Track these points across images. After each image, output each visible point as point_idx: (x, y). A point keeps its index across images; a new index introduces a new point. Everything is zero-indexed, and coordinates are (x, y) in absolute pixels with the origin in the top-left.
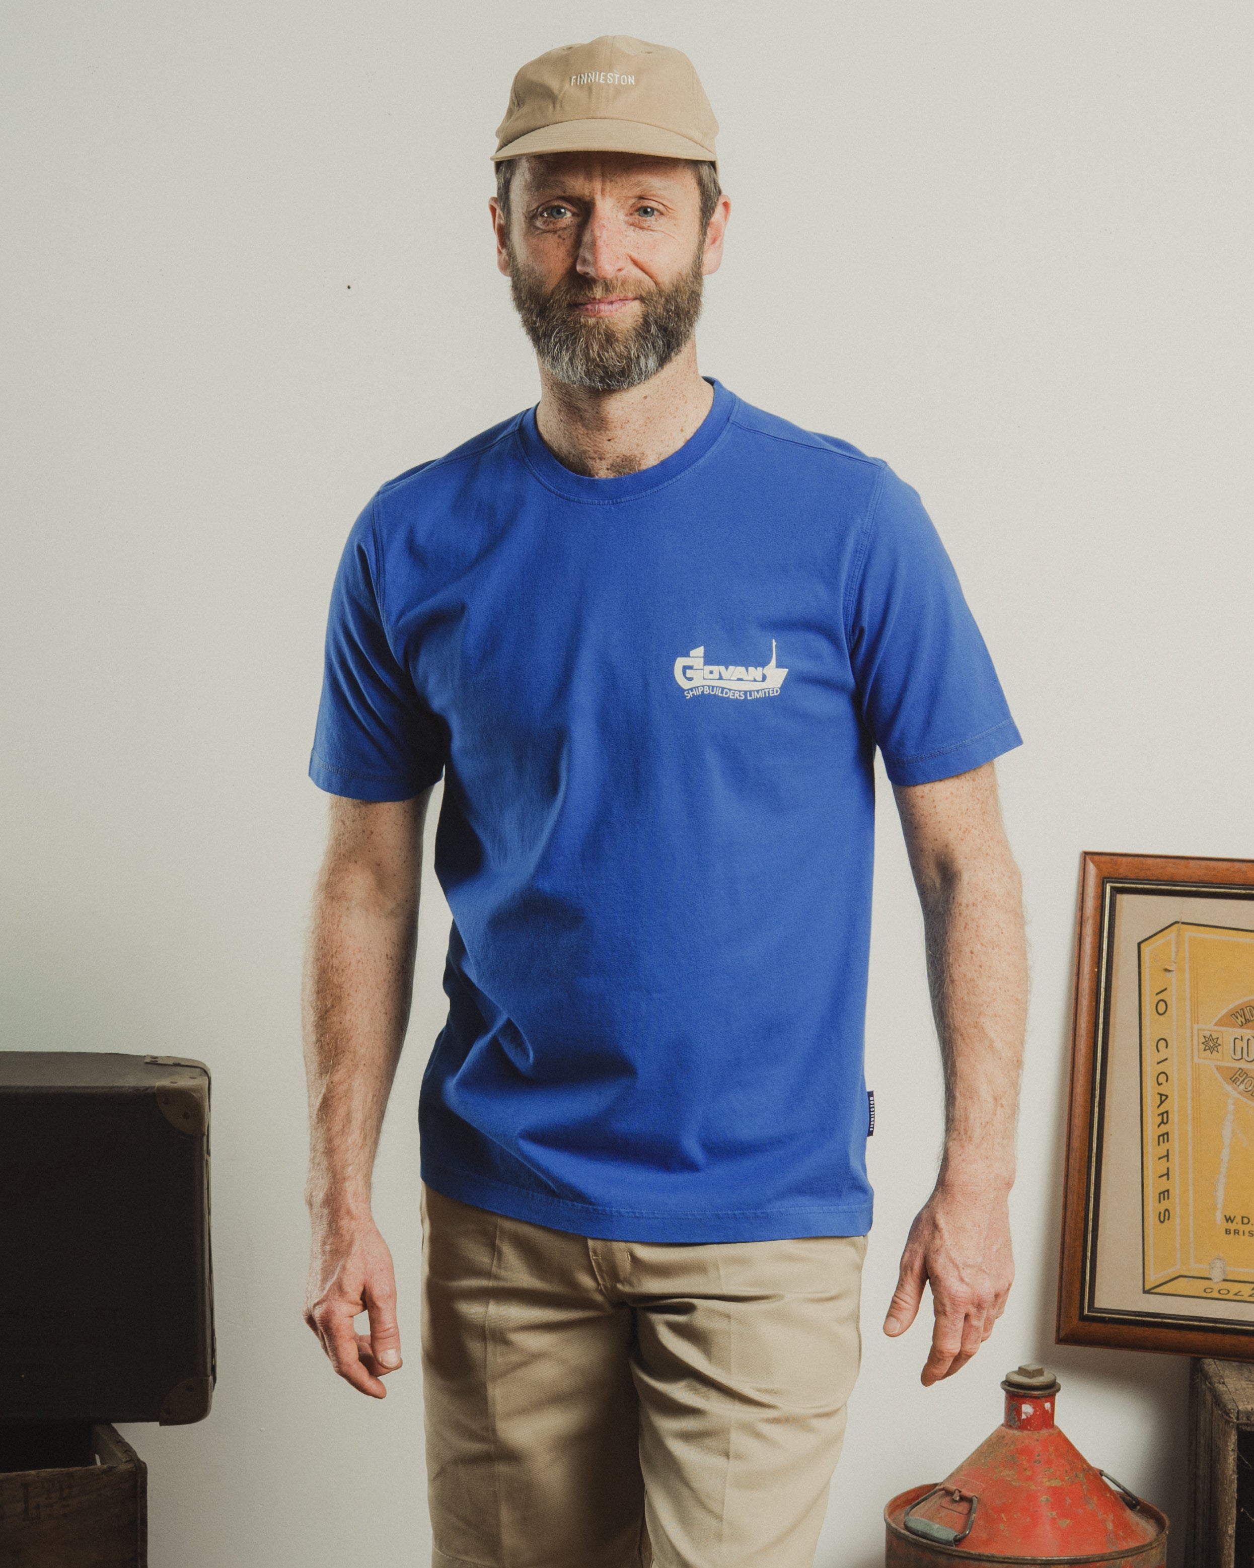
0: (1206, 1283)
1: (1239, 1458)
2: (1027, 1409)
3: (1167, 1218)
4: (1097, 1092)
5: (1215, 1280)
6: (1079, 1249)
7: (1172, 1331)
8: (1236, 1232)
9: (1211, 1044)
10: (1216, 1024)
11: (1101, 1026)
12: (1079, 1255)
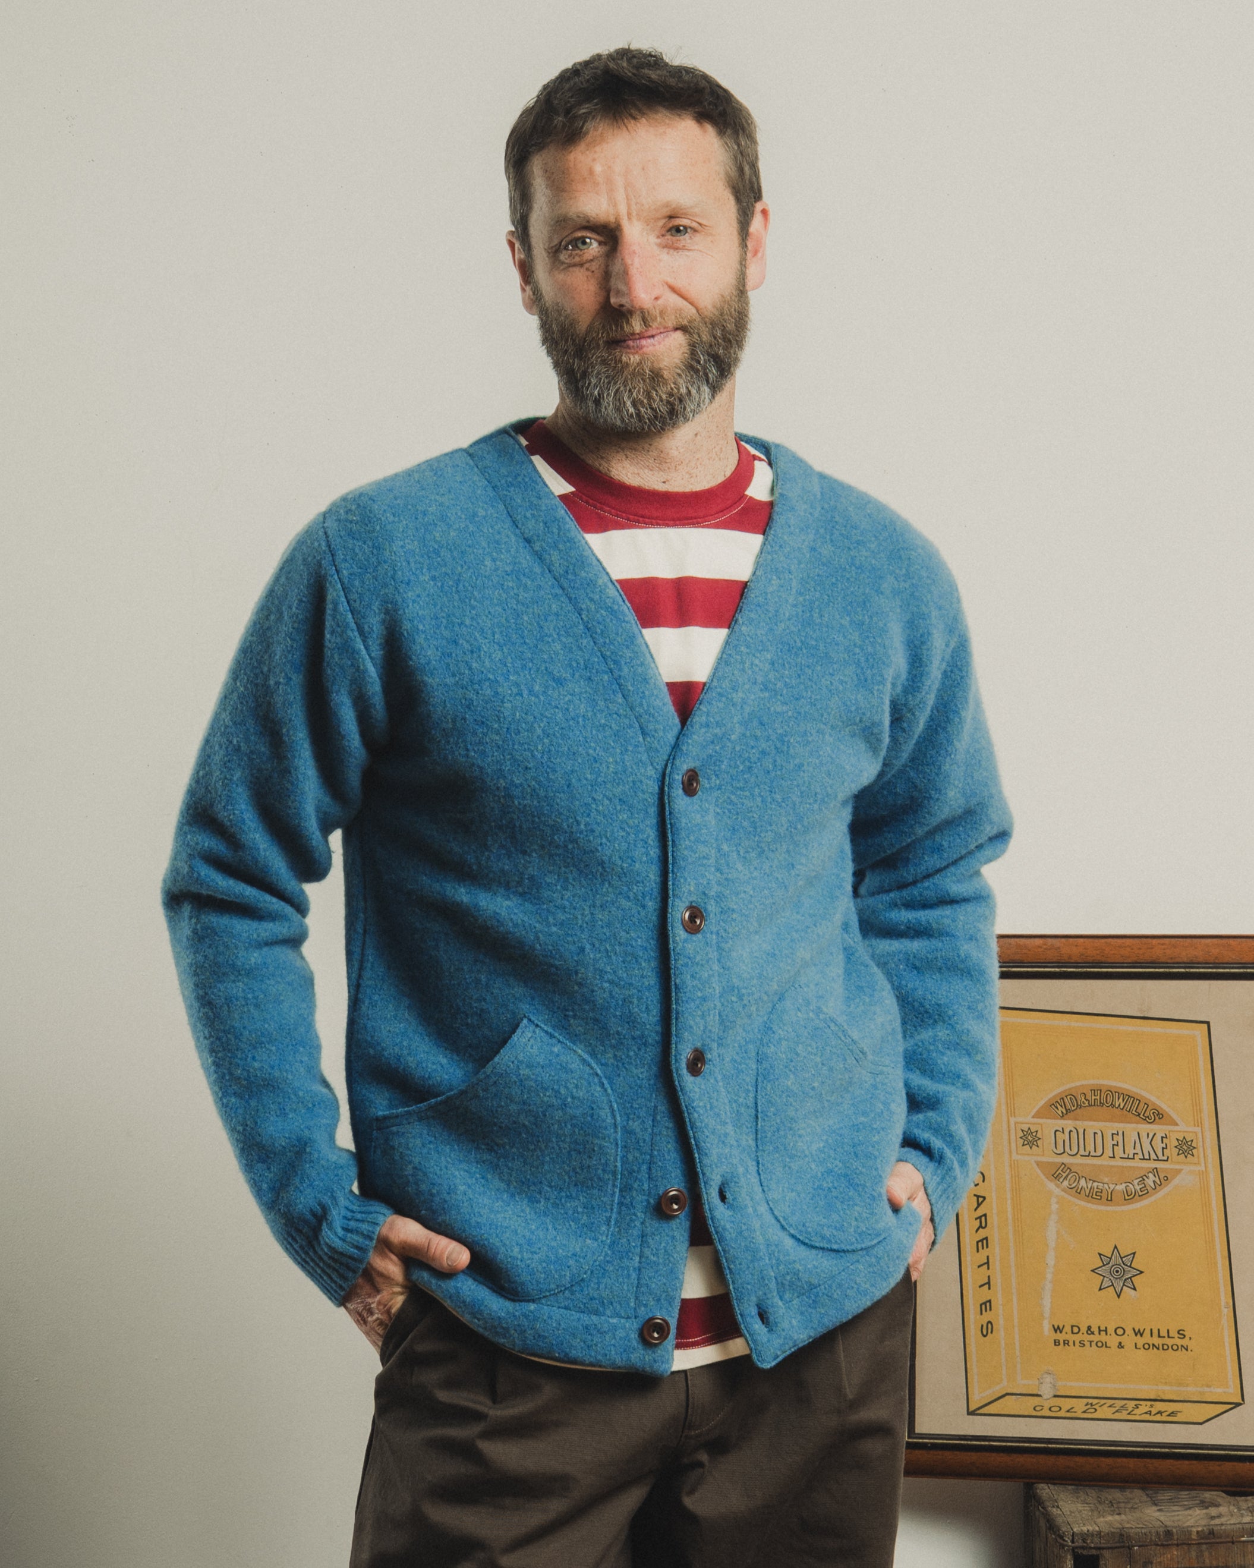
0: (1036, 1401)
3: (990, 1331)
5: (1045, 1397)
7: (1002, 1454)
8: (1066, 1343)
9: (1030, 1139)
10: (1033, 1117)
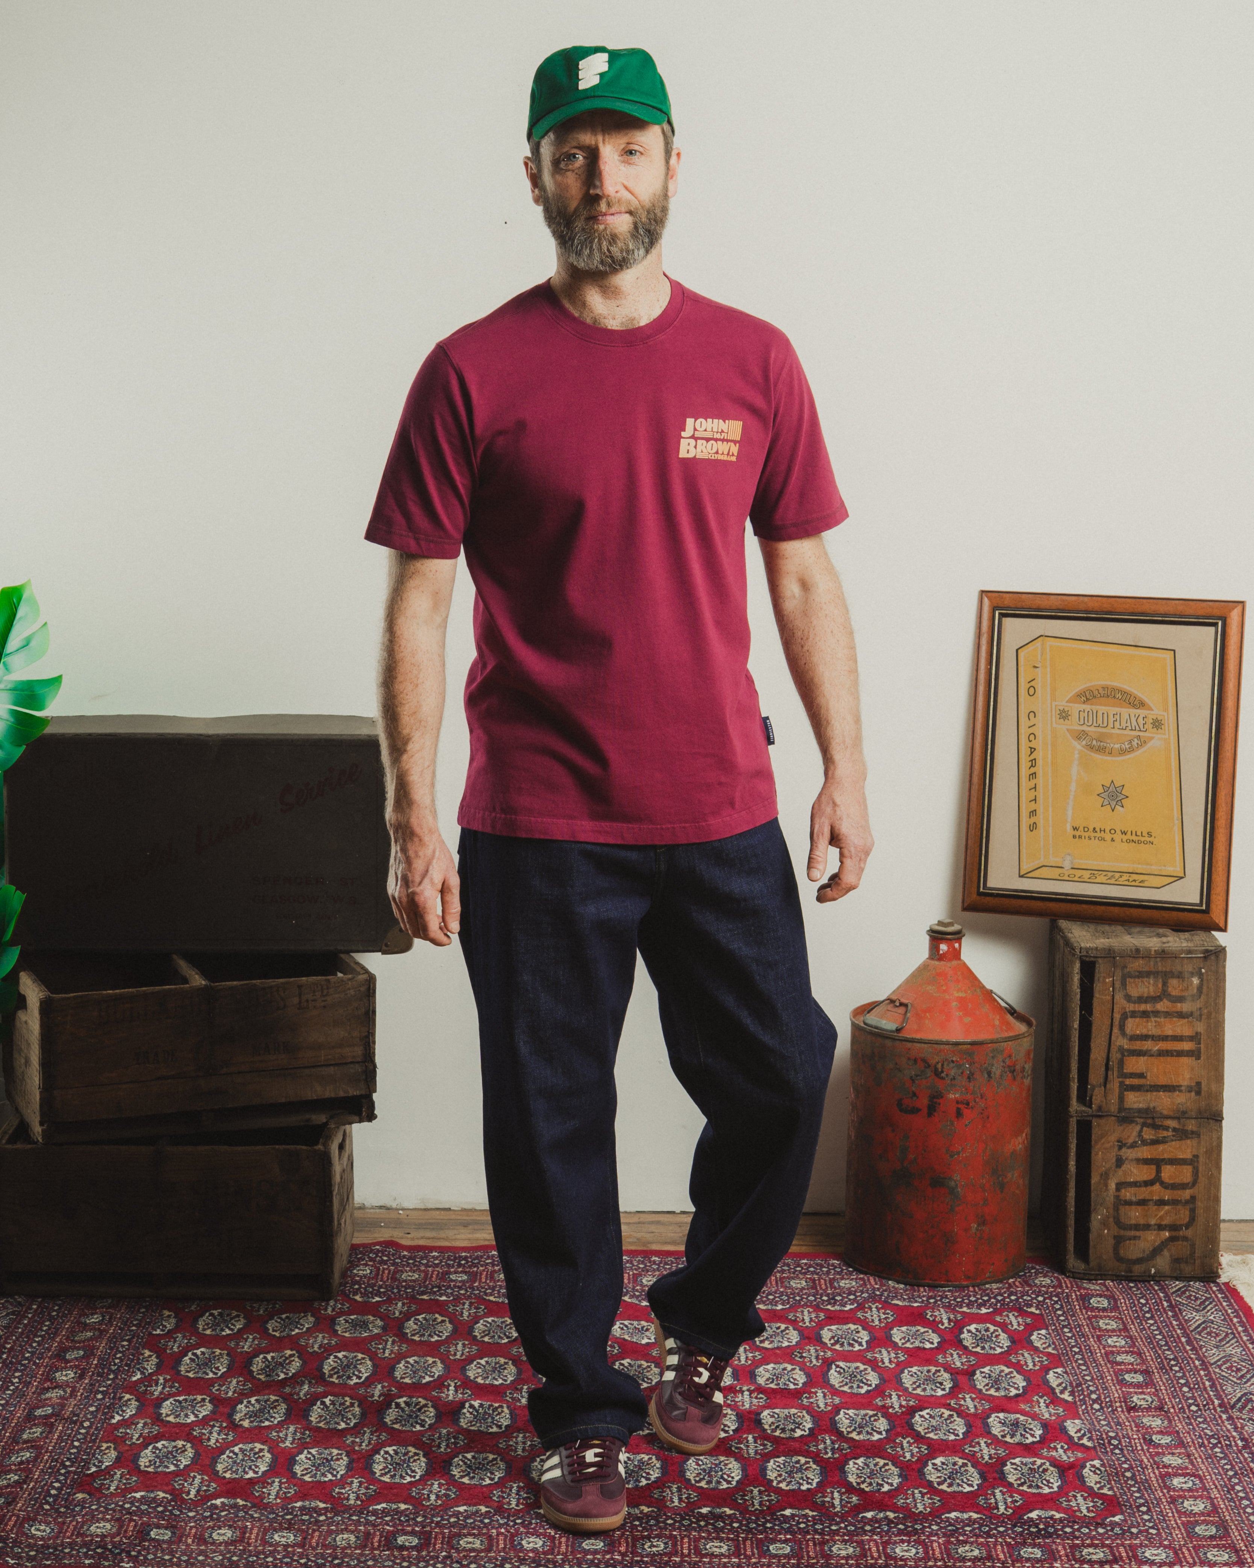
0: (1060, 870)
1: (1081, 979)
2: (943, 947)
3: (1034, 828)
4: (989, 747)
5: (1066, 869)
6: (977, 850)
7: (1036, 901)
8: (1080, 837)
9: (1064, 715)
11: (992, 703)
12: (977, 853)
